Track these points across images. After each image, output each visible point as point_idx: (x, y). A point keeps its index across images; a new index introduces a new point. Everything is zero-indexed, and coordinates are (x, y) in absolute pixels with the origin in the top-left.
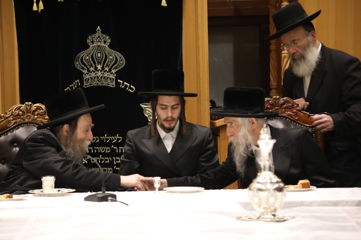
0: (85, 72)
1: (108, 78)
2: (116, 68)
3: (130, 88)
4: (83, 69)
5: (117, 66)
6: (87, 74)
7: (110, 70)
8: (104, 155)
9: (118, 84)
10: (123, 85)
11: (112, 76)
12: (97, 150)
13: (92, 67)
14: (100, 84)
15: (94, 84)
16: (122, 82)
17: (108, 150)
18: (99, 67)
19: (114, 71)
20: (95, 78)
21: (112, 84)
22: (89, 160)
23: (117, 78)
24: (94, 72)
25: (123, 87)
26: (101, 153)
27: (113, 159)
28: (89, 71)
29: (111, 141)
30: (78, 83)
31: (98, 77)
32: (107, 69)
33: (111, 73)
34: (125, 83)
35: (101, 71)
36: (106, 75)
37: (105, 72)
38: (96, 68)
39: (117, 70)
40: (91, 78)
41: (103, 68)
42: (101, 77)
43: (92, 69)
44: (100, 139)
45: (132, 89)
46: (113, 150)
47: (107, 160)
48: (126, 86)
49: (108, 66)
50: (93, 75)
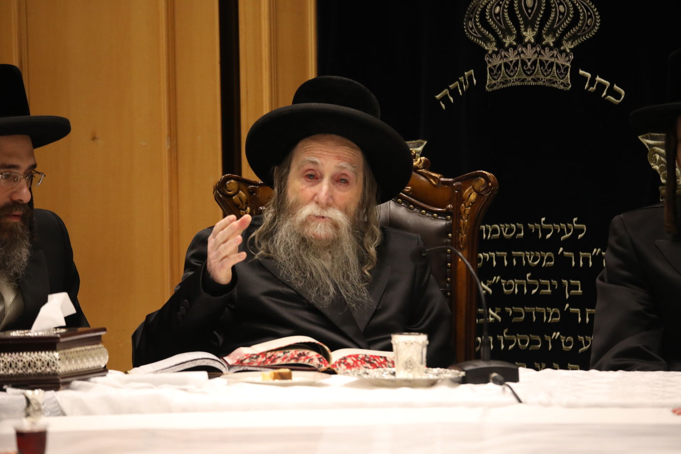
0: (491, 48)
1: (551, 65)
2: (574, 37)
3: (611, 92)
4: (486, 40)
5: (579, 31)
6: (497, 53)
7: (558, 44)
8: (539, 272)
9: (578, 80)
10: (591, 84)
11: (562, 61)
12: (519, 259)
13: (511, 34)
14: (529, 81)
15: (514, 80)
16: (589, 75)
17: (549, 259)
18: (529, 35)
19: (568, 46)
20: (516, 64)
21: (564, 83)
22: (496, 287)
23: (575, 66)
24: (515, 48)
25: (592, 89)
26: (529, 268)
27: (561, 285)
28: (500, 45)
29: (557, 235)
30: (470, 77)
31: (524, 63)
32: (550, 40)
33: (561, 52)
34: (598, 79)
35: (533, 46)
36: (547, 56)
37: (543, 47)
38: (520, 39)
39: (576, 43)
40: (507, 66)
41: (539, 39)
42: (534, 63)
43: (508, 41)
44: (527, 230)
45: (617, 95)
46: (562, 261)
47: (546, 287)
48: (601, 86)
49: (552, 31)
50: (512, 57)
